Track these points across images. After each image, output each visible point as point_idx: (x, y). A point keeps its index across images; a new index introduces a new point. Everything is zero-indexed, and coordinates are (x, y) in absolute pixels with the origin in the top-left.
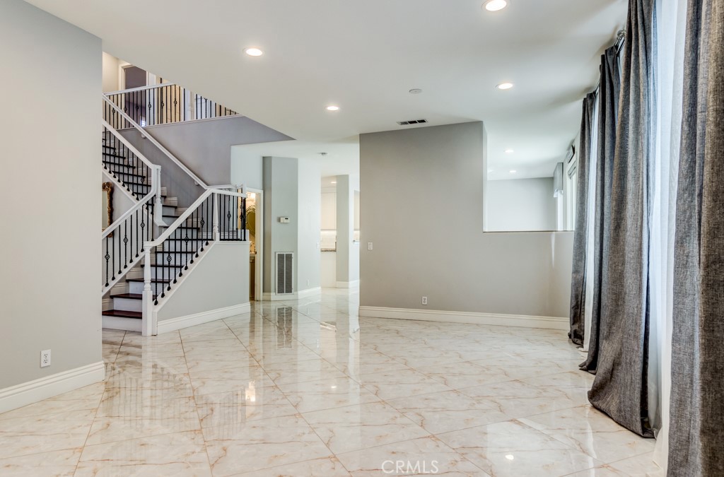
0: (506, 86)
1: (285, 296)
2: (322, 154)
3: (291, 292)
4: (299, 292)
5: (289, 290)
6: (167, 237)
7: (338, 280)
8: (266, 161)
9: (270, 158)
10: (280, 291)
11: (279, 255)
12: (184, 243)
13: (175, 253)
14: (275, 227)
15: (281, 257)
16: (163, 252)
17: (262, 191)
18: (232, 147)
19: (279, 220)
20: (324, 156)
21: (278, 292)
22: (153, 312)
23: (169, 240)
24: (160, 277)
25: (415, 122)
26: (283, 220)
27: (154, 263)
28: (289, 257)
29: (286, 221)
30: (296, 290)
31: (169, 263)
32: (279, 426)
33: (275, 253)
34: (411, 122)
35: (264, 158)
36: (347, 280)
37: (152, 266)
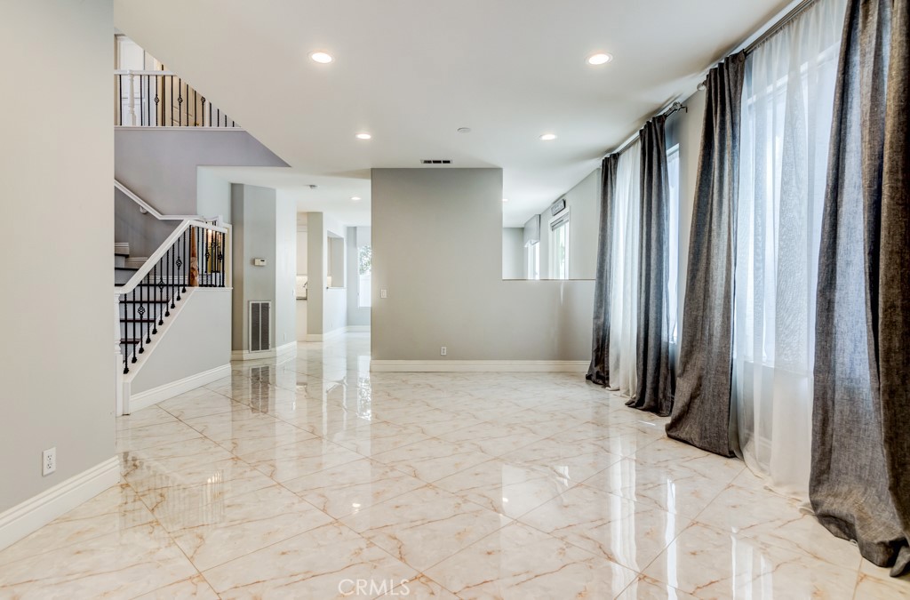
0: (549, 137)
1: (261, 354)
2: (311, 186)
3: (268, 348)
4: (278, 349)
5: (266, 346)
6: (139, 282)
7: (308, 333)
8: (236, 190)
9: (241, 186)
10: (255, 348)
11: (253, 304)
12: (158, 289)
13: (148, 302)
14: (248, 271)
15: (255, 307)
16: (134, 302)
17: (230, 227)
18: (199, 167)
19: (253, 262)
20: (313, 190)
21: (253, 350)
22: (124, 383)
23: (141, 285)
24: (130, 336)
25: (439, 162)
26: (258, 262)
27: (124, 318)
28: (266, 307)
29: (261, 263)
30: (274, 346)
31: (141, 317)
32: (260, 501)
33: (249, 302)
34: (435, 162)
35: (233, 185)
36: (321, 333)
37: (121, 321)
